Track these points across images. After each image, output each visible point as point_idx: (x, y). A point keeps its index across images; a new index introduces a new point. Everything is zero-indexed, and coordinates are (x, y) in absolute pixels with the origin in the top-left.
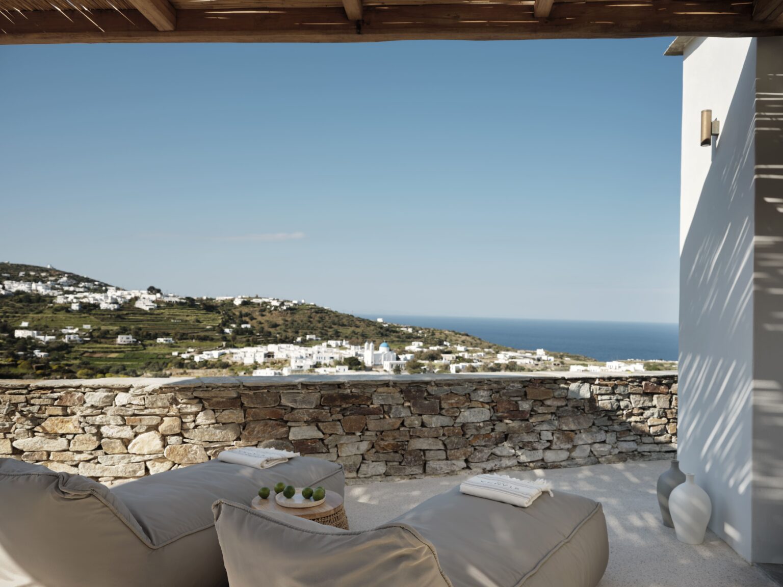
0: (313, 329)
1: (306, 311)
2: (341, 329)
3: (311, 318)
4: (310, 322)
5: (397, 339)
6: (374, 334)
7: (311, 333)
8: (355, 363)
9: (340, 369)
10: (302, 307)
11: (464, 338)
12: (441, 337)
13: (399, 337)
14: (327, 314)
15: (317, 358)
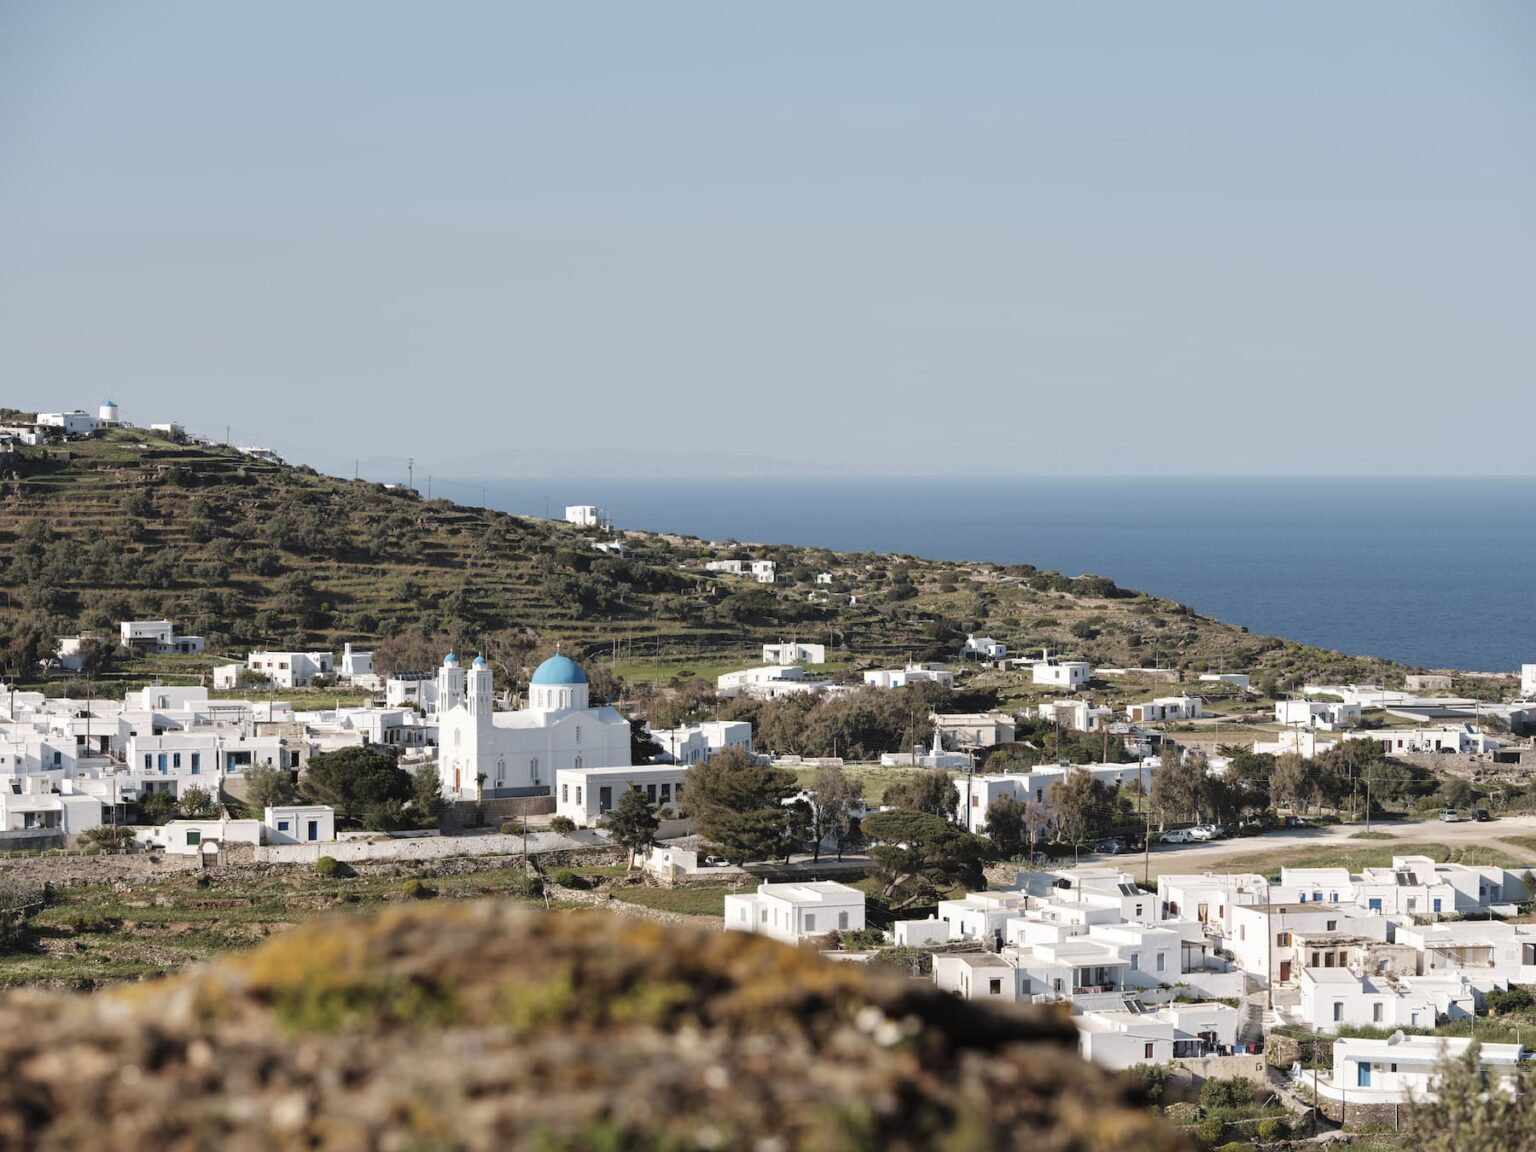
0: (164, 579)
1: (118, 476)
2: (335, 578)
3: (153, 514)
4: (145, 536)
5: (678, 628)
6: (537, 603)
7: (155, 608)
8: (376, 785)
9: (283, 826)
10: (92, 447)
11: (1088, 607)
12: (951, 606)
13: (686, 614)
14: (249, 490)
15: (148, 762)
